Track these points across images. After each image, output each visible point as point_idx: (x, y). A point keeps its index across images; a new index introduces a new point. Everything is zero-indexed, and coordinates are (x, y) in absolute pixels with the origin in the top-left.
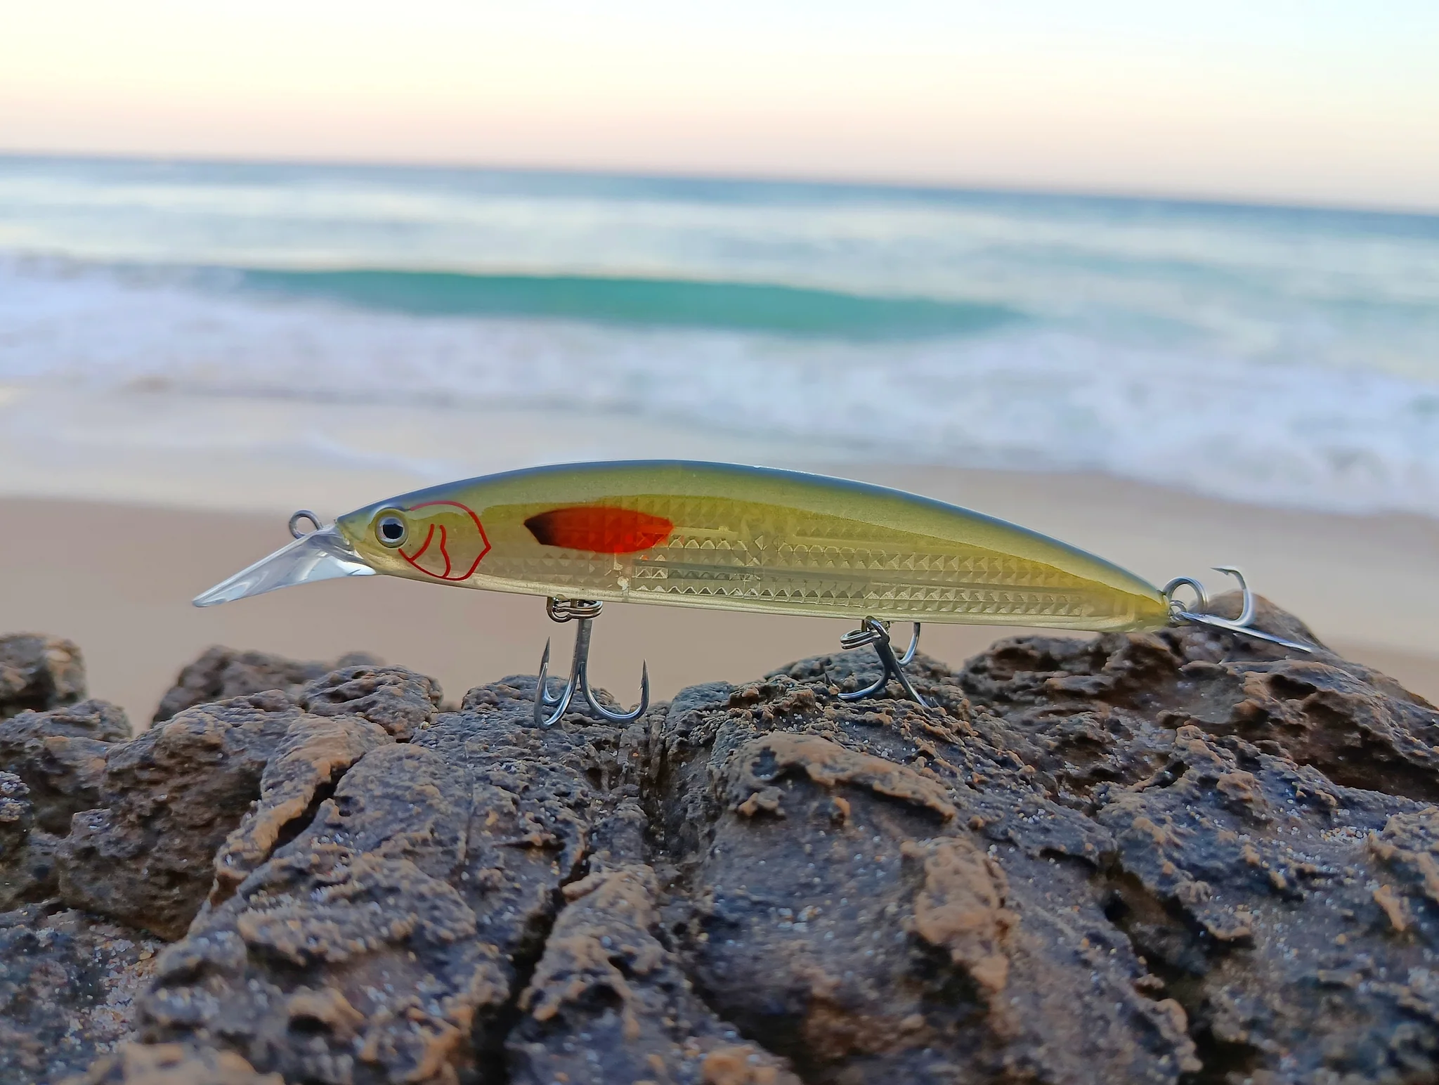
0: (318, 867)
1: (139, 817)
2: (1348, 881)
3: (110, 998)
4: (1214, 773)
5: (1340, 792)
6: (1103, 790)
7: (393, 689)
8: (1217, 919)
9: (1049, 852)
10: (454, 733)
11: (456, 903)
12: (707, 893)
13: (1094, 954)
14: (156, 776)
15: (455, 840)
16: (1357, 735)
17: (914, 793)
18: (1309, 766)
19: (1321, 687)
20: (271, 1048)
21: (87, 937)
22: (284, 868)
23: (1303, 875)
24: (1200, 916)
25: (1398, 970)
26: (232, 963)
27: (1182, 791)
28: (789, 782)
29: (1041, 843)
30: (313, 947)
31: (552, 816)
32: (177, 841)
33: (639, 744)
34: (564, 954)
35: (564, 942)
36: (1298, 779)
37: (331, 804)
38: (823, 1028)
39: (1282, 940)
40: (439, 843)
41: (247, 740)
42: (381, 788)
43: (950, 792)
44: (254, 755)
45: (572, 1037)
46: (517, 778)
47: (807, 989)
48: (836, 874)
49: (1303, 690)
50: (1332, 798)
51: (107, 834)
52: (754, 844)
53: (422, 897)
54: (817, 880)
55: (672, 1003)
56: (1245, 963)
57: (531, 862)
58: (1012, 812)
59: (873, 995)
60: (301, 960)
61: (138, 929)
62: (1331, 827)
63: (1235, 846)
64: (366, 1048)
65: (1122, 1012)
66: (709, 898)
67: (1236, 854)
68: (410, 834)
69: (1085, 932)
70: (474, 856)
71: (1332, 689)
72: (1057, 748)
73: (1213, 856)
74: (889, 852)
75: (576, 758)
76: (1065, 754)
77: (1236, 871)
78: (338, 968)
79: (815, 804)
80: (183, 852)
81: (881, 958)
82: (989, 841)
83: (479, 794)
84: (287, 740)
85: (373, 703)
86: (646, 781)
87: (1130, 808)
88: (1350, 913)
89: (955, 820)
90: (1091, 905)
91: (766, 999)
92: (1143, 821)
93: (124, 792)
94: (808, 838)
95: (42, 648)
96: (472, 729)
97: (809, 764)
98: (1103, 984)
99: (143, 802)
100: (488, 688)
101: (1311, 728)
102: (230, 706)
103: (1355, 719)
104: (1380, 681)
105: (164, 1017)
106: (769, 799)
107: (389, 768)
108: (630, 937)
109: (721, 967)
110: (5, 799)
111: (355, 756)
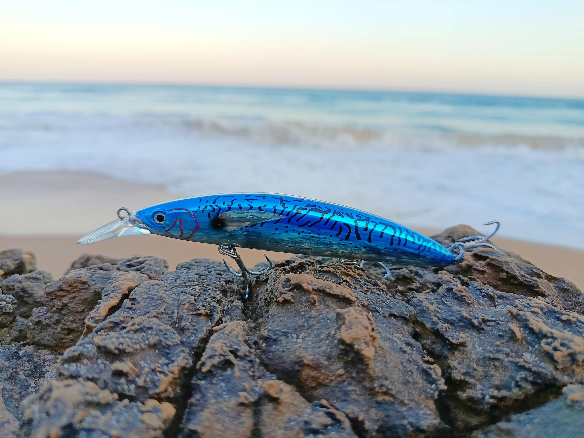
0: (123, 322)
1: (57, 309)
2: (501, 323)
3: (46, 375)
4: (452, 287)
5: (498, 293)
6: (411, 294)
7: (151, 262)
8: (452, 337)
9: (391, 315)
10: (173, 278)
11: (173, 333)
12: (265, 329)
13: (407, 349)
14: (64, 294)
15: (173, 313)
16: (505, 274)
17: (341, 293)
18: (487, 285)
19: (491, 257)
20: (105, 382)
21: (38, 354)
22: (110, 322)
23: (484, 321)
24: (446, 335)
25: (519, 354)
26: (91, 354)
27: (441, 294)
28: (296, 290)
29: (388, 312)
30: (121, 347)
31: (209, 305)
32: (71, 318)
33: (241, 281)
34: (213, 349)
35: (212, 345)
36: (483, 289)
37: (128, 301)
38: (308, 376)
39: (477, 344)
40: (168, 314)
41: (97, 280)
42: (146, 295)
43: (355, 294)
44: (100, 285)
45: (216, 378)
46: (196, 292)
47: (302, 361)
48: (313, 322)
49: (484, 258)
50: (495, 295)
51: (46, 315)
52: (283, 313)
53: (161, 331)
54: (306, 324)
55: (252, 367)
56: (463, 352)
57: (201, 320)
58: (377, 301)
59: (326, 363)
60: (117, 352)
61: (56, 351)
62: (495, 306)
63: (459, 312)
64: (140, 382)
65: (418, 369)
66: (266, 331)
67: (460, 314)
68: (157, 310)
69: (404, 342)
70: (180, 318)
71: (495, 257)
72: (395, 281)
73: (452, 315)
74: (332, 314)
75: (218, 286)
76: (398, 283)
77: (460, 321)
78: (130, 354)
79: (305, 298)
80: (73, 321)
81: (329, 350)
82: (369, 311)
83: (182, 297)
84: (112, 280)
85: (143, 268)
87: (421, 299)
88: (501, 334)
89: (356, 303)
90: (407, 333)
91: (287, 366)
92: (426, 304)
93: (52, 300)
94: (302, 310)
95: (21, 254)
96: (180, 276)
97: (303, 283)
98: (411, 359)
99: (59, 304)
100: (186, 263)
101: (487, 272)
102: (91, 269)
103: (504, 268)
104: (513, 256)
105: (66, 373)
106: (288, 296)
107: (149, 288)
108: (237, 343)
109: (271, 355)
110: (8, 304)
111: (137, 285)
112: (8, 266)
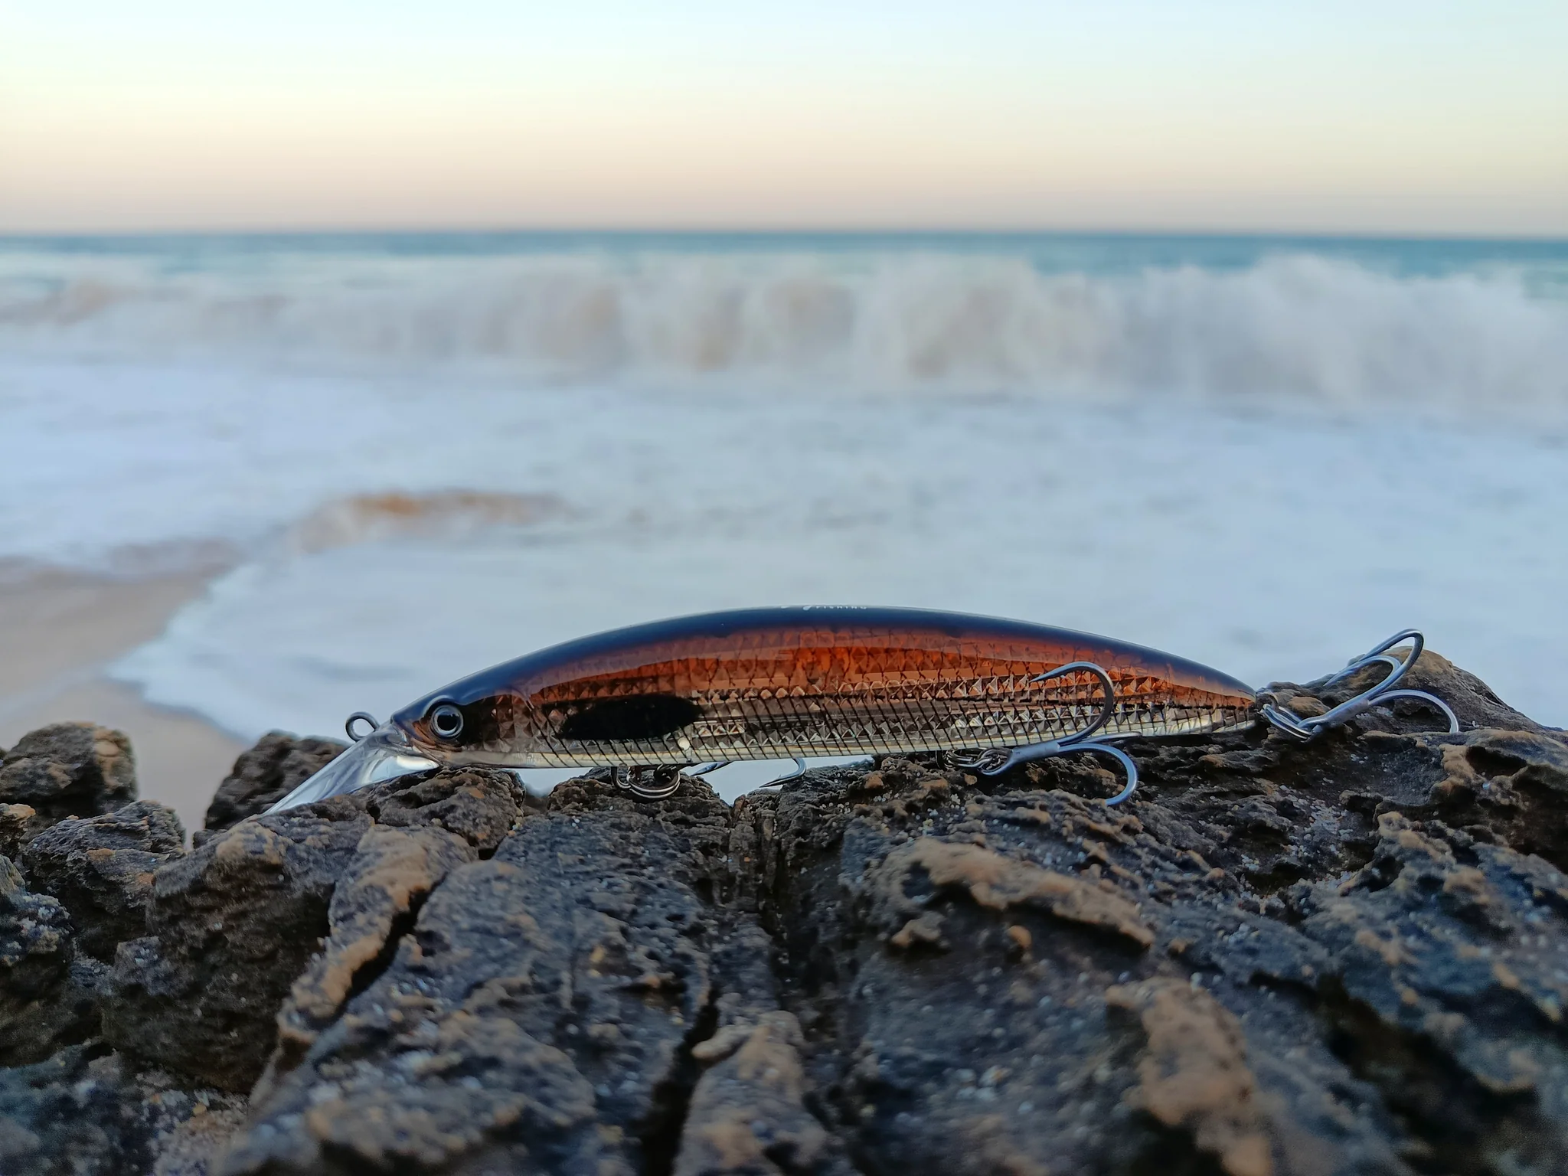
0: (403, 1027)
1: (191, 949)
3: (158, 1166)
4: (1434, 871)
6: (1302, 893)
7: (473, 790)
8: (1486, 1065)
9: (1260, 979)
10: (544, 842)
11: (568, 1074)
12: (867, 1052)
13: (1344, 1116)
14: (210, 902)
15: (557, 983)
17: (1102, 916)
18: (1534, 856)
19: (1531, 761)
21: (132, 1089)
22: (360, 1029)
24: (1462, 1059)
27: (1401, 895)
28: (949, 905)
29: (1249, 967)
30: (402, 1147)
31: (667, 948)
32: (234, 977)
33: (750, 846)
34: (708, 1146)
36: (1529, 874)
37: (410, 941)
40: (540, 989)
41: (312, 858)
42: (468, 919)
44: (319, 877)
46: (621, 900)
48: (1022, 1023)
49: (1512, 765)
51: (157, 968)
52: (912, 985)
53: (528, 1070)
54: (998, 1032)
56: (1529, 1122)
57: (649, 1012)
58: (1210, 930)
61: (191, 1077)
63: (1481, 964)
66: (871, 1059)
67: (1485, 976)
68: (506, 978)
69: (1324, 1084)
70: (583, 1003)
71: (1546, 763)
72: (1230, 839)
73: (1457, 978)
75: (683, 868)
76: (1239, 846)
77: (1488, 998)
79: (985, 934)
80: (241, 989)
81: (1098, 1138)
82: (1191, 969)
83: (582, 923)
84: (358, 860)
85: (452, 808)
86: (762, 891)
87: (1345, 919)
89: (1152, 950)
90: (1317, 1043)
92: (1364, 936)
93: (173, 920)
94: (980, 976)
95: (88, 740)
96: (565, 836)
97: (973, 883)
99: (195, 932)
100: (577, 783)
101: (1524, 809)
102: (291, 815)
106: (928, 927)
107: (476, 893)
108: (785, 1119)
109: (895, 1149)
110: (41, 927)
111: (437, 878)
112: (51, 778)
